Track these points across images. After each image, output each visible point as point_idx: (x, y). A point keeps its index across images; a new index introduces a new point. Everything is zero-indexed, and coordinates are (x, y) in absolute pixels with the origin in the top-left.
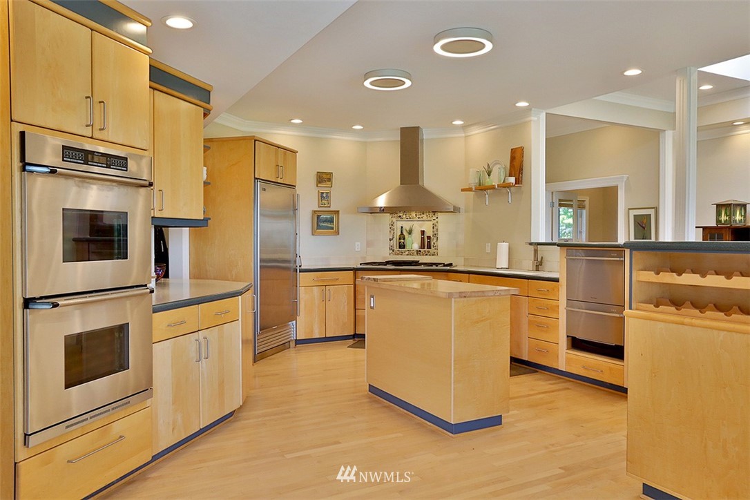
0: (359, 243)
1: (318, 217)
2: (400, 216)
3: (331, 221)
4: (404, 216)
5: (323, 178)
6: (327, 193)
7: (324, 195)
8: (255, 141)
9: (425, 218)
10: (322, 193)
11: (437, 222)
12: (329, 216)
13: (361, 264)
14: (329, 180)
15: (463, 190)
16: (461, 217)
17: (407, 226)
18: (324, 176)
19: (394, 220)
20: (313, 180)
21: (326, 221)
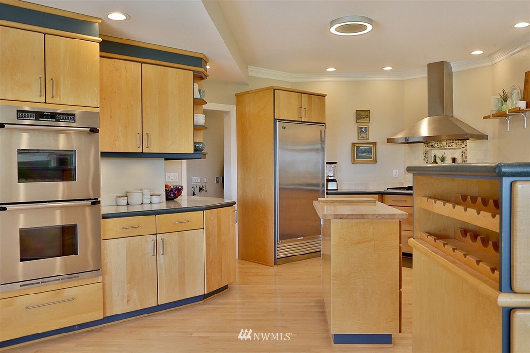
0: (397, 170)
1: (358, 148)
2: (432, 146)
3: (369, 151)
4: (436, 145)
5: (362, 115)
6: (366, 128)
7: (363, 130)
8: (274, 90)
9: (454, 145)
10: (362, 128)
11: (466, 150)
12: (367, 148)
13: (388, 189)
14: (368, 116)
15: (485, 118)
16: (488, 144)
17: (439, 153)
18: (363, 113)
19: (427, 149)
20: (353, 118)
21: (364, 151)
